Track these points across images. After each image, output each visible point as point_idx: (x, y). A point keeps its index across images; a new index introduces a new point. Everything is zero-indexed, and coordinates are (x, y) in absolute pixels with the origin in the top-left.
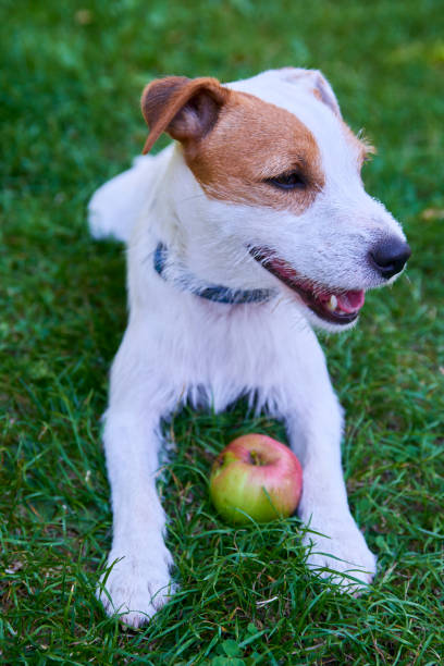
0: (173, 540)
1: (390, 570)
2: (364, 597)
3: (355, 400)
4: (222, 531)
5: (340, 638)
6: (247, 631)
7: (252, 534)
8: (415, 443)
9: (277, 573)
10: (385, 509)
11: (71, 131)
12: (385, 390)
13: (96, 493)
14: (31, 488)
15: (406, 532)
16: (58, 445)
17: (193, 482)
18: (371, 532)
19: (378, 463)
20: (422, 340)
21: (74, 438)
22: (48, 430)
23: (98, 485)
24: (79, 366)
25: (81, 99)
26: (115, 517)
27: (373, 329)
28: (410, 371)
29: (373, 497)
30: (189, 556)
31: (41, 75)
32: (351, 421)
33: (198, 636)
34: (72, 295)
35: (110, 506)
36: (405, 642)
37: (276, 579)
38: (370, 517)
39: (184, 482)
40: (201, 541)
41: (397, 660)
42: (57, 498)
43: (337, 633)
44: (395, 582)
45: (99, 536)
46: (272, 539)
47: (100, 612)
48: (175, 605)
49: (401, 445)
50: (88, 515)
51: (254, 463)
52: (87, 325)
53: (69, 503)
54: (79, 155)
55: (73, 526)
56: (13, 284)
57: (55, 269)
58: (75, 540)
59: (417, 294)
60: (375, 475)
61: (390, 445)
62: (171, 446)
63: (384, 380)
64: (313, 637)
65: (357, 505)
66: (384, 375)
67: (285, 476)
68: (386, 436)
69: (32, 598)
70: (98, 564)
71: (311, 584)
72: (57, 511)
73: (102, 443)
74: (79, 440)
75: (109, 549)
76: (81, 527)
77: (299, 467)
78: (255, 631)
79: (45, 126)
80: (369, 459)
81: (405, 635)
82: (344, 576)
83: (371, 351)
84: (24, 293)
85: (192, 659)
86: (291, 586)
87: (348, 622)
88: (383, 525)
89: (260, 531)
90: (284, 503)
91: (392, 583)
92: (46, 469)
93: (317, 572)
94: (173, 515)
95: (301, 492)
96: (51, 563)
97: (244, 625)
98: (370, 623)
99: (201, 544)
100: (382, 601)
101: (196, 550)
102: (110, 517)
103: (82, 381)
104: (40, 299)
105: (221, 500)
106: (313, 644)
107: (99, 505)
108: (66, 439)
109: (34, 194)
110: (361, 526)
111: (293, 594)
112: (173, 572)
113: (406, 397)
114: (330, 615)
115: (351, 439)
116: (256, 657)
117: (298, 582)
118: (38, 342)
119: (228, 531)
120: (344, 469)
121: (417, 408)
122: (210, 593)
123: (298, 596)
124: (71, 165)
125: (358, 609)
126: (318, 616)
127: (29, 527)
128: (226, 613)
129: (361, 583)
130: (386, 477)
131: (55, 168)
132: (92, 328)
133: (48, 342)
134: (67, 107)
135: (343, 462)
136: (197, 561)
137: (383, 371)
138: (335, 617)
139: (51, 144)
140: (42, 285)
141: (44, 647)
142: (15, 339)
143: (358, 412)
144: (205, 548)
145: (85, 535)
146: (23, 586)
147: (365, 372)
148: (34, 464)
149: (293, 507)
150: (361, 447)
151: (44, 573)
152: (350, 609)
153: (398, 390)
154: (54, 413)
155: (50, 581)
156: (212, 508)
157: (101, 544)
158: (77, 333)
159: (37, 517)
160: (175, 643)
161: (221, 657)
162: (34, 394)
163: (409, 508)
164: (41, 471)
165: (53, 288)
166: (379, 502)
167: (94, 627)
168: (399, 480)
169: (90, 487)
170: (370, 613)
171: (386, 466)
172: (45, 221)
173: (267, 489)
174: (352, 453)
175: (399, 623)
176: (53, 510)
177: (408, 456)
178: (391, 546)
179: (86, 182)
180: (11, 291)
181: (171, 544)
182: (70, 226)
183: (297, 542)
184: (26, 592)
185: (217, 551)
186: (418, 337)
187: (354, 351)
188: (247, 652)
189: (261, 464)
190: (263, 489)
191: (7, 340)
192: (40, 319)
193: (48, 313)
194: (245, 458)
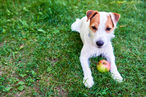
0: (93, 75)
1: (125, 79)
2: (122, 83)
5: (120, 89)
6: (106, 88)
8: (125, 60)
14: (71, 68)
16: (74, 62)
18: (121, 74)
22: (73, 60)
23: (80, 68)
29: (121, 68)
33: (99, 89)
35: (83, 71)
36: (129, 89)
37: (109, 81)
38: (120, 71)
39: (93, 67)
41: (128, 92)
44: (126, 81)
45: (81, 75)
46: (108, 75)
48: (95, 85)
49: (123, 61)
50: (79, 72)
51: (104, 64)
52: (75, 44)
53: (76, 70)
57: (68, 36)
60: (120, 65)
61: (121, 61)
66: (120, 51)
67: (108, 66)
69: (74, 84)
71: (114, 82)
74: (77, 61)
80: (119, 63)
82: (119, 80)
83: (117, 47)
86: (111, 82)
87: (120, 87)
88: (122, 72)
90: (108, 70)
98: (123, 87)
100: (125, 83)
102: (83, 72)
103: (75, 53)
104: (67, 40)
105: (99, 70)
107: (81, 70)
113: (124, 54)
115: (116, 60)
119: (101, 74)
127: (71, 74)
128: (102, 86)
133: (69, 47)
138: (118, 86)
142: (64, 46)
143: (117, 56)
145: (79, 75)
147: (117, 50)
150: (118, 61)
152: (120, 85)
153: (121, 53)
154: (72, 57)
159: (72, 72)
160: (95, 90)
161: (103, 92)
162: (70, 55)
164: (72, 66)
168: (124, 66)
174: (116, 62)
176: (74, 71)
178: (124, 76)
179: (70, 23)
183: (111, 76)
188: (106, 91)
190: (106, 68)
191: (63, 47)
192: (67, 43)
193: (68, 42)
194: (102, 63)
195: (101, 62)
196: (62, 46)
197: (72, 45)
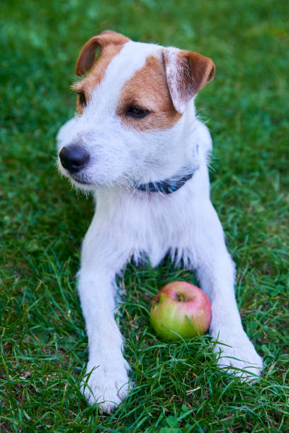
0: (128, 354)
1: (273, 367)
2: (257, 384)
3: (241, 256)
4: (160, 346)
5: (243, 412)
6: (181, 410)
7: (181, 347)
8: (282, 283)
9: (199, 372)
10: (266, 327)
11: (42, 89)
12: (261, 249)
13: (76, 324)
14: (33, 323)
15: (281, 341)
16: (48, 293)
17: (139, 315)
18: (258, 343)
19: (259, 297)
20: (282, 216)
21: (59, 290)
22: (42, 284)
23: (76, 320)
24: (59, 242)
25: (47, 68)
26: (89, 340)
27: (250, 210)
28: (276, 236)
29: (258, 319)
30: (140, 362)
31: (20, 53)
32: (240, 270)
33: (150, 414)
34: (50, 196)
35: (85, 333)
36: (286, 413)
37: (199, 375)
38: (257, 332)
39: (133, 315)
40: (147, 353)
41: (281, 424)
42: (50, 329)
43: (241, 409)
44: (276, 374)
45: (80, 353)
46: (194, 349)
47: (84, 403)
48: (134, 396)
49: (273, 285)
50: (71, 339)
51: (180, 300)
52: (62, 215)
53: (58, 332)
54: (49, 105)
55: (61, 347)
56: (11, 191)
57: (37, 179)
58: (63, 356)
59: (276, 186)
60: (258, 305)
61: (266, 285)
62: (123, 292)
63: (259, 243)
64: (225, 412)
65: (247, 325)
66: (260, 240)
67: (200, 308)
68: (263, 279)
69: (39, 395)
70: (80, 371)
71: (221, 378)
72: (50, 337)
73: (77, 292)
74: (62, 290)
75: (87, 361)
76: (66, 347)
77: (208, 302)
78: (187, 410)
79: (25, 87)
80: (253, 295)
81: (286, 408)
82: (243, 371)
83: (250, 224)
84: (18, 196)
85: (147, 430)
86: (209, 380)
87: (247, 402)
88: (265, 338)
89: (186, 345)
90: (200, 326)
91: (274, 375)
92: (42, 310)
93: (225, 370)
94: (127, 337)
95: (211, 318)
96: (49, 371)
97: (179, 406)
98: (262, 401)
99: (147, 355)
100: (270, 386)
101: (144, 359)
102: (86, 340)
103: (61, 252)
104: (29, 200)
105: (159, 325)
106: (225, 417)
107: (78, 332)
108: (53, 290)
109: (21, 131)
110: (251, 338)
111: (210, 385)
112: (130, 375)
113: (276, 253)
114: (235, 397)
115: (240, 283)
116: (189, 427)
117: (213, 377)
118: (30, 227)
119: (164, 345)
120: (238, 302)
121: (283, 260)
122: (156, 386)
123: (214, 386)
124: (44, 112)
125: (253, 393)
126: (227, 398)
127: (33, 349)
128: (167, 399)
129: (255, 375)
130: (266, 306)
131: (33, 114)
132: (65, 216)
133: (37, 228)
134: (39, 74)
135: (237, 298)
136: (146, 366)
137: (259, 236)
138: (238, 399)
139: (29, 98)
140: (30, 190)
141: (49, 426)
142: (15, 226)
143: (244, 264)
144: (150, 357)
145: (70, 352)
146: (32, 387)
147: (247, 238)
148: (34, 307)
149: (206, 328)
150: (247, 287)
151: (45, 378)
152: (248, 393)
153: (269, 249)
154: (44, 273)
155: (49, 384)
156: (153, 331)
157: (81, 358)
158: (55, 221)
159: (38, 342)
160: (134, 420)
161: (166, 428)
162: (31, 262)
163: (281, 326)
164: (39, 312)
165: (37, 192)
166: (262, 322)
167: (80, 413)
168: (274, 308)
169: (71, 321)
170: (262, 395)
171: (264, 299)
172: (29, 148)
173: (189, 317)
174: (242, 292)
175: (281, 401)
176: (48, 337)
177: (279, 292)
178: (272, 351)
179: (54, 122)
180: (10, 195)
181: (127, 356)
182: (46, 151)
183: (210, 351)
184: (34, 391)
185: (158, 359)
186: (279, 214)
187: (238, 225)
188: (182, 424)
189: (184, 301)
190: (186, 317)
191: (9, 227)
192: (31, 213)
193: (35, 209)
194: (173, 297)
195: (167, 292)
196: (6, 226)
197: (51, 220)
